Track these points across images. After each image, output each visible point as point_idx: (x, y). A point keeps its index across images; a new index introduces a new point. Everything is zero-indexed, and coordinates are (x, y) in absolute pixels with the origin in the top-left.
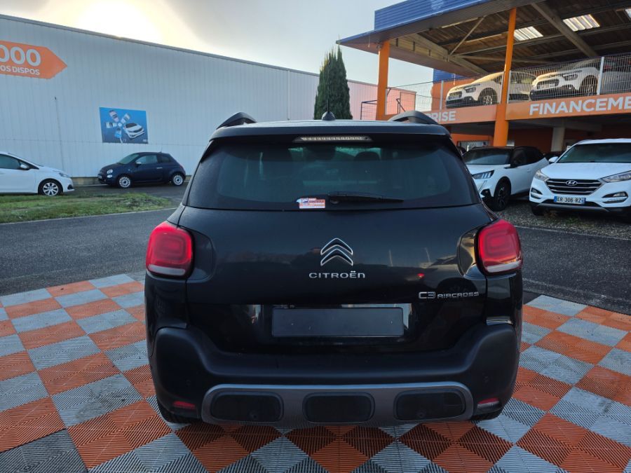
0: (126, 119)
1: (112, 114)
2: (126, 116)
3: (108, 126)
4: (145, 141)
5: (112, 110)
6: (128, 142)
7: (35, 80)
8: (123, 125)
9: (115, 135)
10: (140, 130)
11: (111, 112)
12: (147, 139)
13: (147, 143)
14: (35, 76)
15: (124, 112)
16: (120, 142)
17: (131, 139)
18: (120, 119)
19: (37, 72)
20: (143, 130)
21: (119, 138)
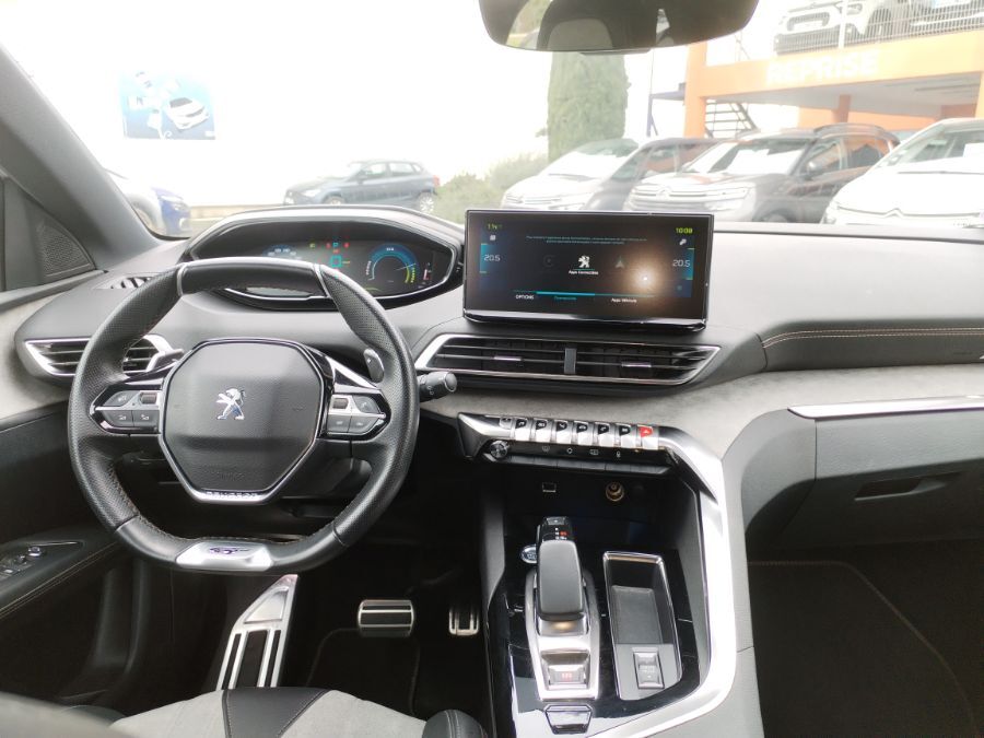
0: (169, 90)
1: (141, 80)
3: (134, 105)
4: (208, 134)
6: (173, 137)
9: (149, 124)
10: (199, 112)
12: (212, 129)
13: (213, 138)
16: (159, 137)
17: (180, 131)
18: (157, 90)
20: (205, 112)
21: (157, 131)
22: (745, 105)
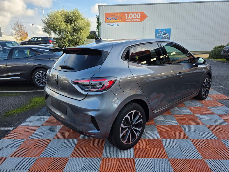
7: (138, 22)
8: (162, 34)
11: (159, 30)
12: (170, 39)
14: (138, 21)
15: (163, 29)
19: (139, 20)
20: (169, 36)
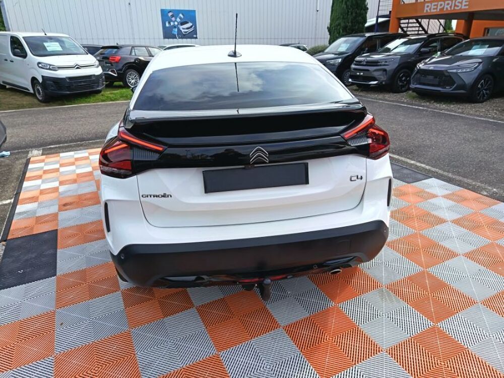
0: (180, 18)
1: (170, 14)
2: (181, 15)
3: (167, 25)
5: (170, 11)
6: (182, 38)
8: (178, 23)
9: (173, 32)
10: (191, 27)
11: (169, 12)
12: (196, 35)
13: (196, 38)
15: (179, 11)
16: (176, 38)
17: (184, 35)
18: (176, 19)
20: (193, 27)
21: (175, 35)
22: (420, 20)
